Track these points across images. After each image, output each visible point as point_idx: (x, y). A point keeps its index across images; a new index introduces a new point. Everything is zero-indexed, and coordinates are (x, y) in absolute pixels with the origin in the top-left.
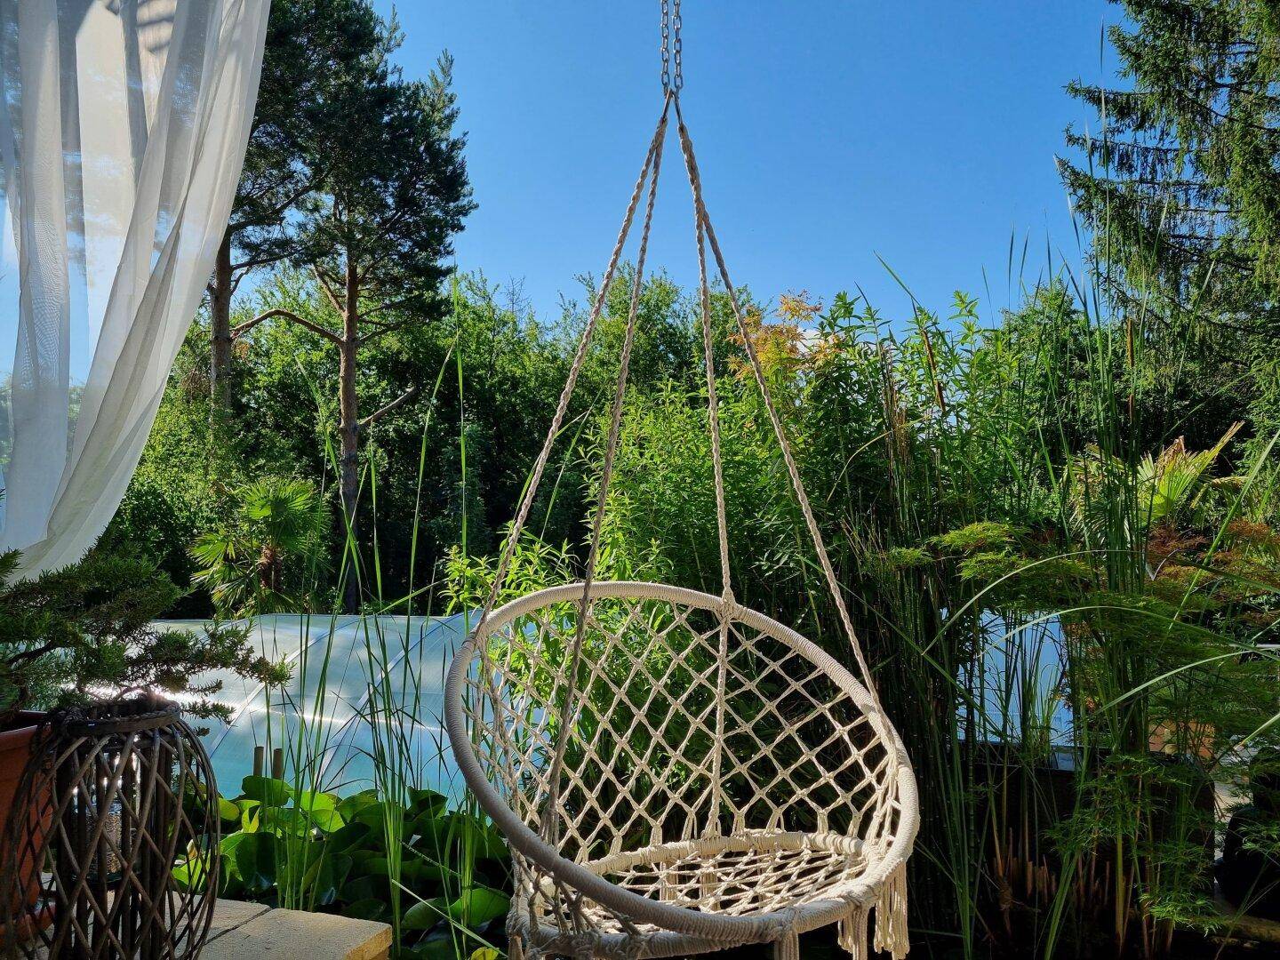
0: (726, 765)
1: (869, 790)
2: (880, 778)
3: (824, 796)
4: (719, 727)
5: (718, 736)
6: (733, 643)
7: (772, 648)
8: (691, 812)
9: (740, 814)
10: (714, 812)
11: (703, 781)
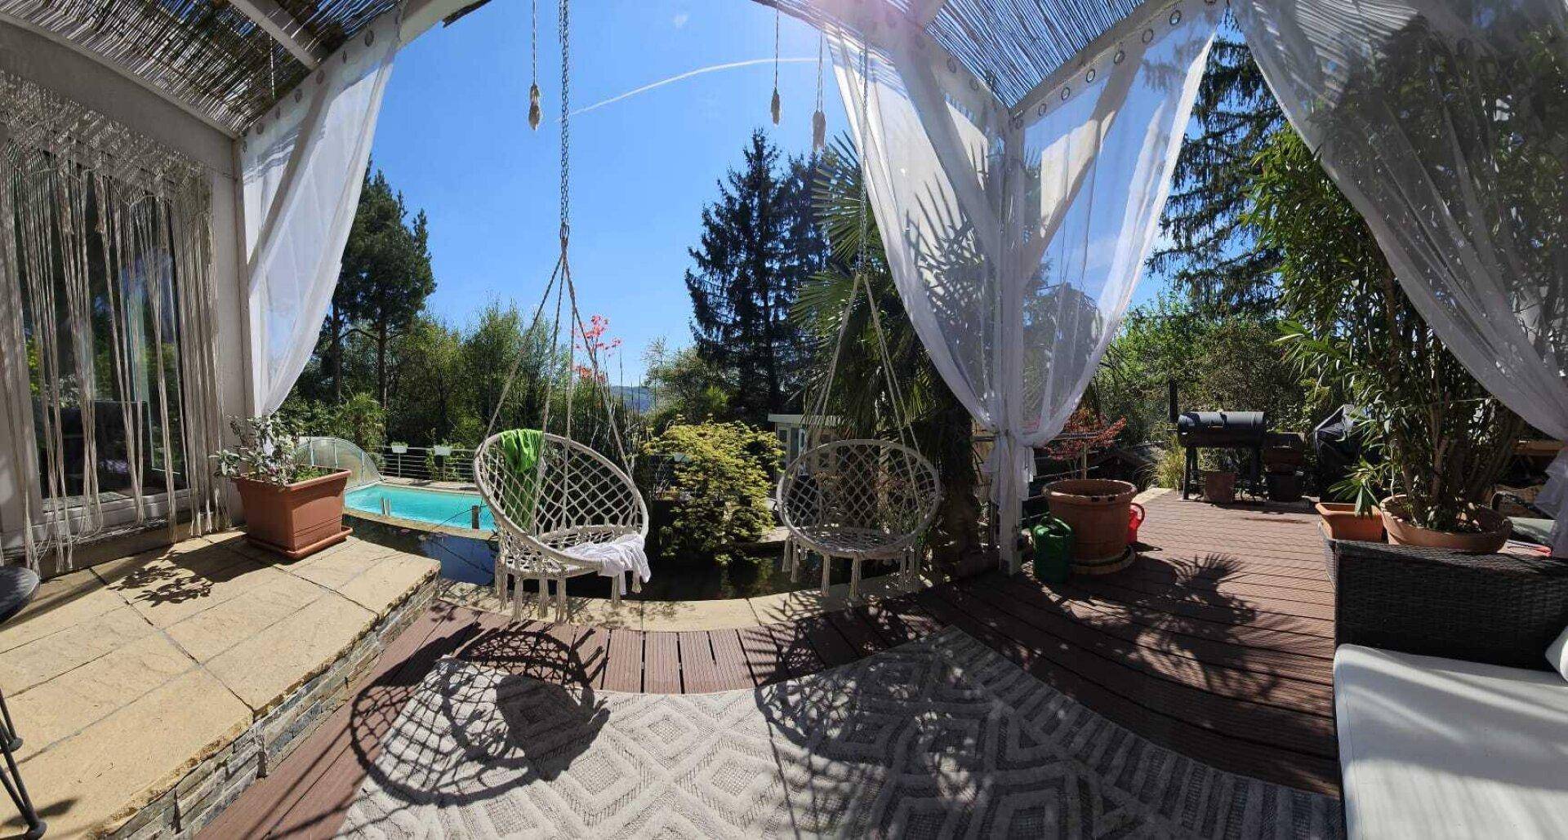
0: (568, 503)
1: (626, 508)
2: (631, 503)
3: (608, 511)
4: (566, 487)
5: (566, 492)
6: (570, 456)
7: (586, 458)
8: (554, 521)
9: (573, 521)
10: (564, 519)
11: (559, 509)
